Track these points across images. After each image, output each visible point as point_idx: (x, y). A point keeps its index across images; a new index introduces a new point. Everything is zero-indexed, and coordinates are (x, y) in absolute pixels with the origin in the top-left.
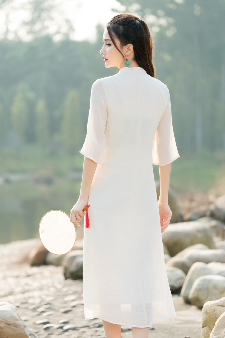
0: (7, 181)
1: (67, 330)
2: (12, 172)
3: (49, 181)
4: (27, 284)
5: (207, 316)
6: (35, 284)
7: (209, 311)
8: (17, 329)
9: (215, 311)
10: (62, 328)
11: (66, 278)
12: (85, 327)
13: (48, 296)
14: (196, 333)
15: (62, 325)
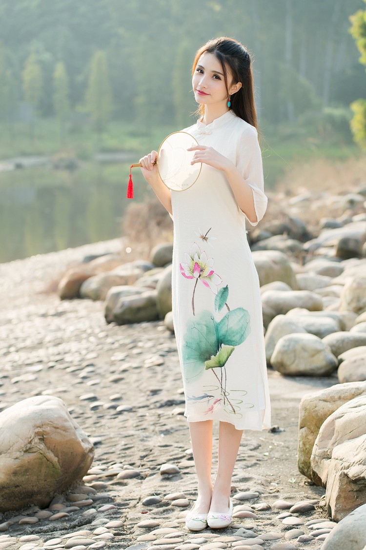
0: (19, 166)
1: (120, 413)
2: (24, 154)
3: (71, 167)
4: (59, 329)
5: (307, 413)
6: (70, 329)
7: (308, 407)
8: (67, 433)
9: (316, 407)
10: (114, 407)
11: (109, 322)
12: (143, 407)
13: (89, 350)
14: (284, 418)
15: (113, 404)
